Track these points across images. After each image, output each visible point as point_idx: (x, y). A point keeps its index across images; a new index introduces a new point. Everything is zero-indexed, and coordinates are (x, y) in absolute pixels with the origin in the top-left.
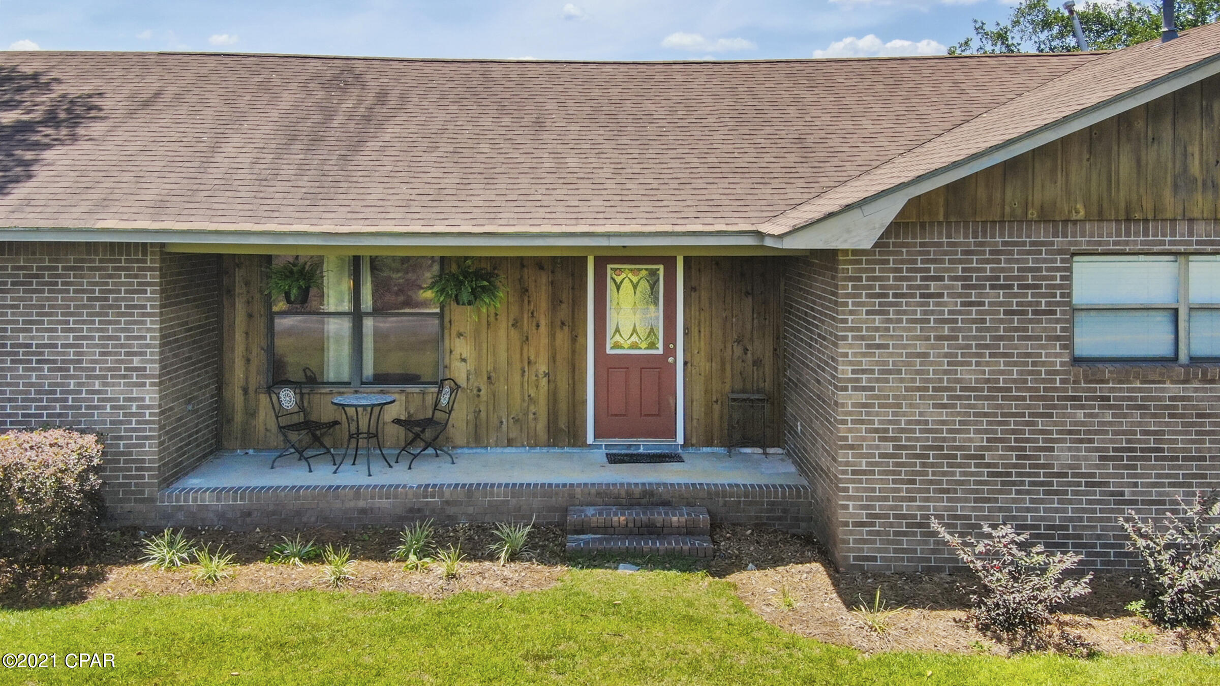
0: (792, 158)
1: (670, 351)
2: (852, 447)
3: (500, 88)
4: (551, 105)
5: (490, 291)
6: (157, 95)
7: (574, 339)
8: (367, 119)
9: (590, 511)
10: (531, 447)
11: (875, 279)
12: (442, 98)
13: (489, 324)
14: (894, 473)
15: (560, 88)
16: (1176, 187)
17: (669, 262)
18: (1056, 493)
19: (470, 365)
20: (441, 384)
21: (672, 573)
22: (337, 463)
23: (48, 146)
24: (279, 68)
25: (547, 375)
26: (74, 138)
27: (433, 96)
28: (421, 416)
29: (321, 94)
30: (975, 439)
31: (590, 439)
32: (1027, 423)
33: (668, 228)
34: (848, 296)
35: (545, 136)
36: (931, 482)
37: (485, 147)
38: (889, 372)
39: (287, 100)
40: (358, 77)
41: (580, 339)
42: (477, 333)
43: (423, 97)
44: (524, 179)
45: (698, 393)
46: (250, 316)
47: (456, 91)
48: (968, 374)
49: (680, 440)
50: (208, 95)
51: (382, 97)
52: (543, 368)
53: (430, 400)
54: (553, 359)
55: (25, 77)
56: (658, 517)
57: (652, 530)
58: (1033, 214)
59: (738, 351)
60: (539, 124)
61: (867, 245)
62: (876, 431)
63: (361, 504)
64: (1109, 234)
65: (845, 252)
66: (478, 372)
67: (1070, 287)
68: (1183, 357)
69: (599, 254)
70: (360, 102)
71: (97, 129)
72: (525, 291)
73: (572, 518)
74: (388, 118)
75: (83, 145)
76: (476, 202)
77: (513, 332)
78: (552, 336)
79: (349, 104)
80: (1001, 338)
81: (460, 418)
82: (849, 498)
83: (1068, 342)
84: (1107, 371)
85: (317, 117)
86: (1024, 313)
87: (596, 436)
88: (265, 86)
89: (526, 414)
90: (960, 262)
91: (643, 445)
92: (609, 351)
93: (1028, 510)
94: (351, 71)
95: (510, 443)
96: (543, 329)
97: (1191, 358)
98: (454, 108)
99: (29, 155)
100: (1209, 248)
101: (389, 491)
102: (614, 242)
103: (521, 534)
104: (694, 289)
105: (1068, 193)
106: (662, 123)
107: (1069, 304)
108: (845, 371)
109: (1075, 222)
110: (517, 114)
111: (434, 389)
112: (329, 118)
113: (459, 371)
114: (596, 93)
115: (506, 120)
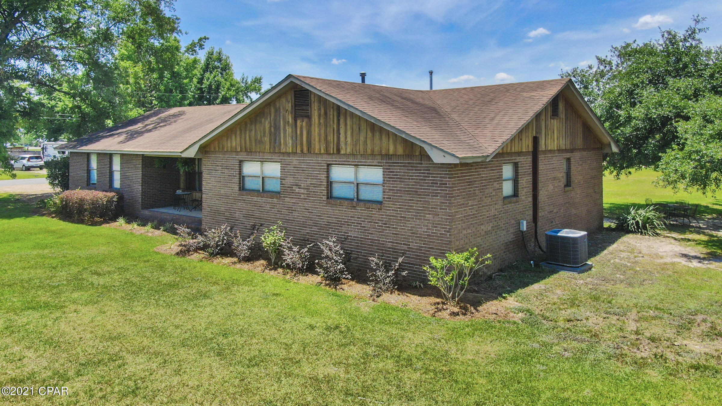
11: (208, 166)
14: (211, 216)
30: (223, 209)
32: (232, 206)
38: (211, 190)
48: (223, 191)
58: (232, 149)
68: (261, 190)
80: (228, 182)
83: (240, 184)
84: (244, 192)
86: (231, 176)
90: (221, 161)
97: (266, 191)
100: (263, 160)
105: (237, 144)
109: (239, 152)
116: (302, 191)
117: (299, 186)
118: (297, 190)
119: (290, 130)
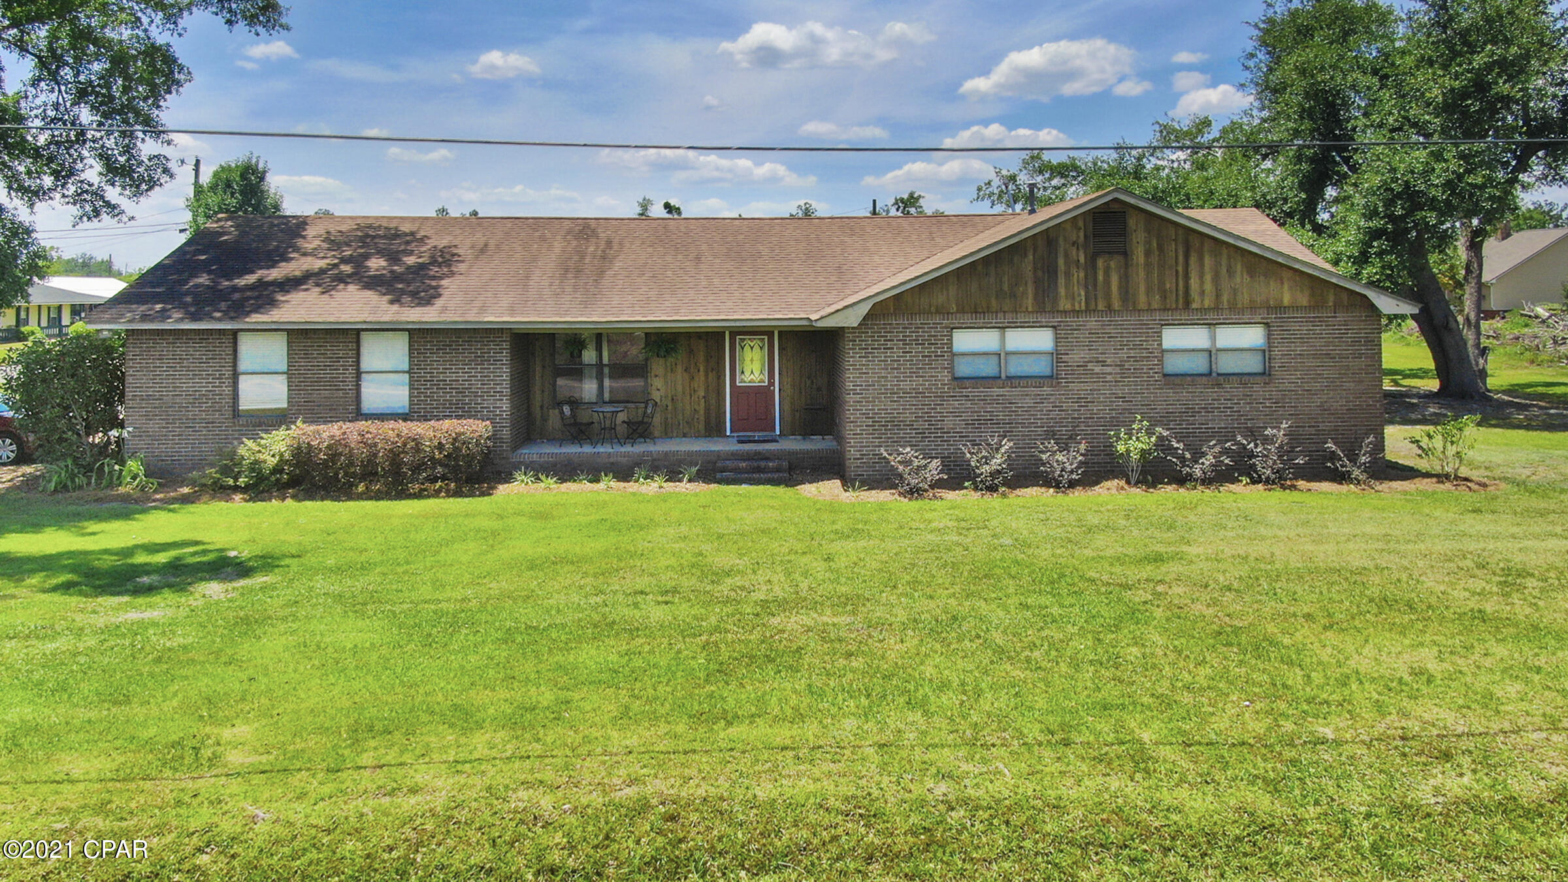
0: (834, 278)
1: (772, 384)
2: (852, 422)
3: (675, 236)
4: (704, 247)
5: (674, 350)
6: (486, 245)
7: (719, 378)
8: (604, 258)
9: (728, 462)
10: (696, 437)
11: (862, 341)
12: (643, 243)
13: (672, 370)
14: (872, 434)
15: (709, 236)
16: (997, 296)
17: (770, 334)
18: (945, 441)
19: (662, 392)
20: (646, 403)
21: (768, 486)
22: (594, 444)
23: (441, 278)
24: (547, 226)
25: (704, 397)
26: (452, 274)
27: (638, 242)
28: (635, 420)
29: (574, 243)
30: (909, 417)
31: (728, 434)
32: (933, 409)
33: (765, 317)
34: (850, 349)
35: (702, 266)
36: (889, 438)
37: (669, 273)
38: (870, 386)
39: (558, 246)
40: (593, 231)
41: (722, 377)
42: (665, 376)
43: (632, 243)
44: (692, 292)
45: (787, 408)
46: (544, 367)
47: (650, 239)
48: (906, 385)
49: (778, 433)
50: (514, 245)
51: (609, 243)
52: (702, 393)
53: (640, 411)
54: (707, 389)
55: (406, 235)
56: (763, 464)
57: (759, 470)
58: (933, 309)
59: (808, 383)
60: (698, 259)
61: (856, 325)
62: (864, 414)
63: (612, 460)
64: (967, 319)
65: (848, 328)
66: (666, 397)
67: (952, 344)
68: (1003, 376)
69: (732, 330)
70: (598, 247)
71: (462, 267)
72: (691, 351)
73: (719, 464)
74: (615, 257)
75: (457, 277)
76: (667, 304)
77: (685, 374)
78: (707, 376)
79: (592, 249)
80: (920, 368)
81: (657, 420)
82: (852, 447)
83: (951, 369)
84: (967, 383)
85: (576, 258)
86: (930, 356)
87: (731, 432)
88: (543, 238)
89: (693, 419)
90: (901, 332)
91: (757, 435)
92: (738, 384)
93: (933, 449)
94: (589, 227)
95: (685, 436)
96: (702, 373)
97: (1007, 377)
98: (650, 250)
99: (434, 283)
100: (1013, 325)
101: (625, 455)
102: (738, 324)
103: (694, 470)
104: (784, 349)
105: (948, 299)
106: (766, 258)
107: (951, 352)
108: (849, 385)
109: (952, 313)
110: (685, 253)
111: (643, 405)
112: (582, 258)
113: (656, 396)
114: (730, 239)
115: (680, 257)
116: (1109, 370)
117: (1103, 363)
118: (1097, 369)
119: (1082, 275)
